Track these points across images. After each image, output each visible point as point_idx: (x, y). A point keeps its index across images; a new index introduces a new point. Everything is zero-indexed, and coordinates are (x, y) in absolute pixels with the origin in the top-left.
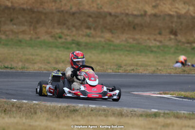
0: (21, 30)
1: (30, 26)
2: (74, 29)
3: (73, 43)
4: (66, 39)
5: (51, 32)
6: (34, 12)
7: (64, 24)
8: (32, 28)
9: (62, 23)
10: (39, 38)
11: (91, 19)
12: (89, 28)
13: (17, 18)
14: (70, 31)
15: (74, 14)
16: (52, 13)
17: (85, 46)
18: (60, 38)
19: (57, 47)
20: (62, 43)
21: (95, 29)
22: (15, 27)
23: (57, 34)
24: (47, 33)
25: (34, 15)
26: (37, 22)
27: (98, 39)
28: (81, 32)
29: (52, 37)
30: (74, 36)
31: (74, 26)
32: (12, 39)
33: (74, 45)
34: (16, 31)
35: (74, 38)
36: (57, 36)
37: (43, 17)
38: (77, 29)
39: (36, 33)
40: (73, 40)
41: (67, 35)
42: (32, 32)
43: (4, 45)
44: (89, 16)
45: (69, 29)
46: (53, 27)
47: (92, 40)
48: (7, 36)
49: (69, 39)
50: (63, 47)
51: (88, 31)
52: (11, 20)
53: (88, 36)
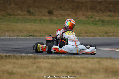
0: (67, 14)
1: (72, 11)
2: (100, 12)
3: (100, 21)
4: (95, 18)
5: (86, 15)
6: (74, 2)
7: (94, 9)
8: (73, 12)
9: (93, 8)
10: (78, 18)
11: (111, 6)
12: (110, 11)
13: (64, 6)
14: (98, 13)
15: (100, 2)
16: (87, 2)
17: (107, 22)
18: (91, 18)
19: (89, 24)
20: (92, 21)
21: (114, 12)
22: (63, 11)
23: (90, 15)
24: (83, 15)
25: (75, 4)
26: (77, 8)
27: (116, 18)
28: (105, 14)
29: (86, 17)
30: (100, 16)
31: (101, 10)
32: (60, 20)
33: (100, 22)
34: (64, 14)
35: (101, 18)
36: (89, 17)
37: (80, 5)
38: (103, 12)
39: (76, 15)
40: (100, 19)
41: (96, 16)
42: (73, 15)
43: (55, 23)
44: (111, 3)
45: (98, 12)
46: (87, 11)
47: (112, 18)
48: (57, 17)
49: (97, 18)
50: (93, 23)
51: (110, 13)
52: (60, 8)
53: (110, 16)
